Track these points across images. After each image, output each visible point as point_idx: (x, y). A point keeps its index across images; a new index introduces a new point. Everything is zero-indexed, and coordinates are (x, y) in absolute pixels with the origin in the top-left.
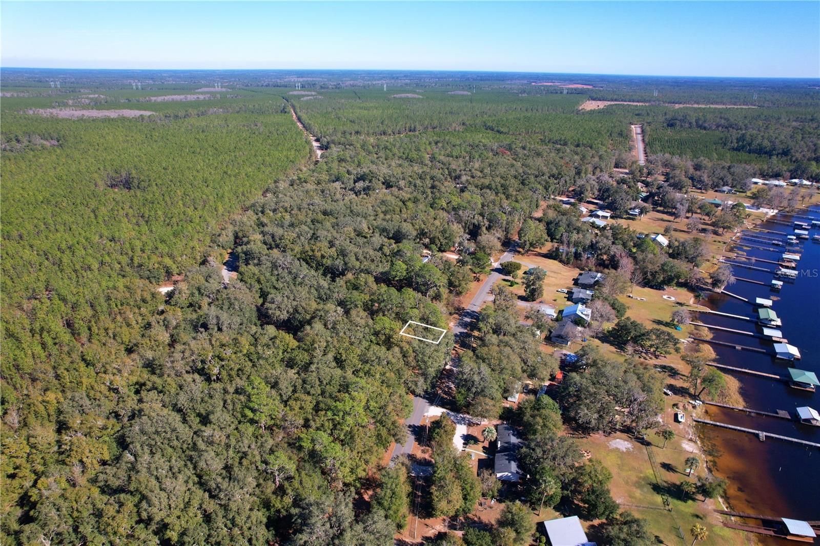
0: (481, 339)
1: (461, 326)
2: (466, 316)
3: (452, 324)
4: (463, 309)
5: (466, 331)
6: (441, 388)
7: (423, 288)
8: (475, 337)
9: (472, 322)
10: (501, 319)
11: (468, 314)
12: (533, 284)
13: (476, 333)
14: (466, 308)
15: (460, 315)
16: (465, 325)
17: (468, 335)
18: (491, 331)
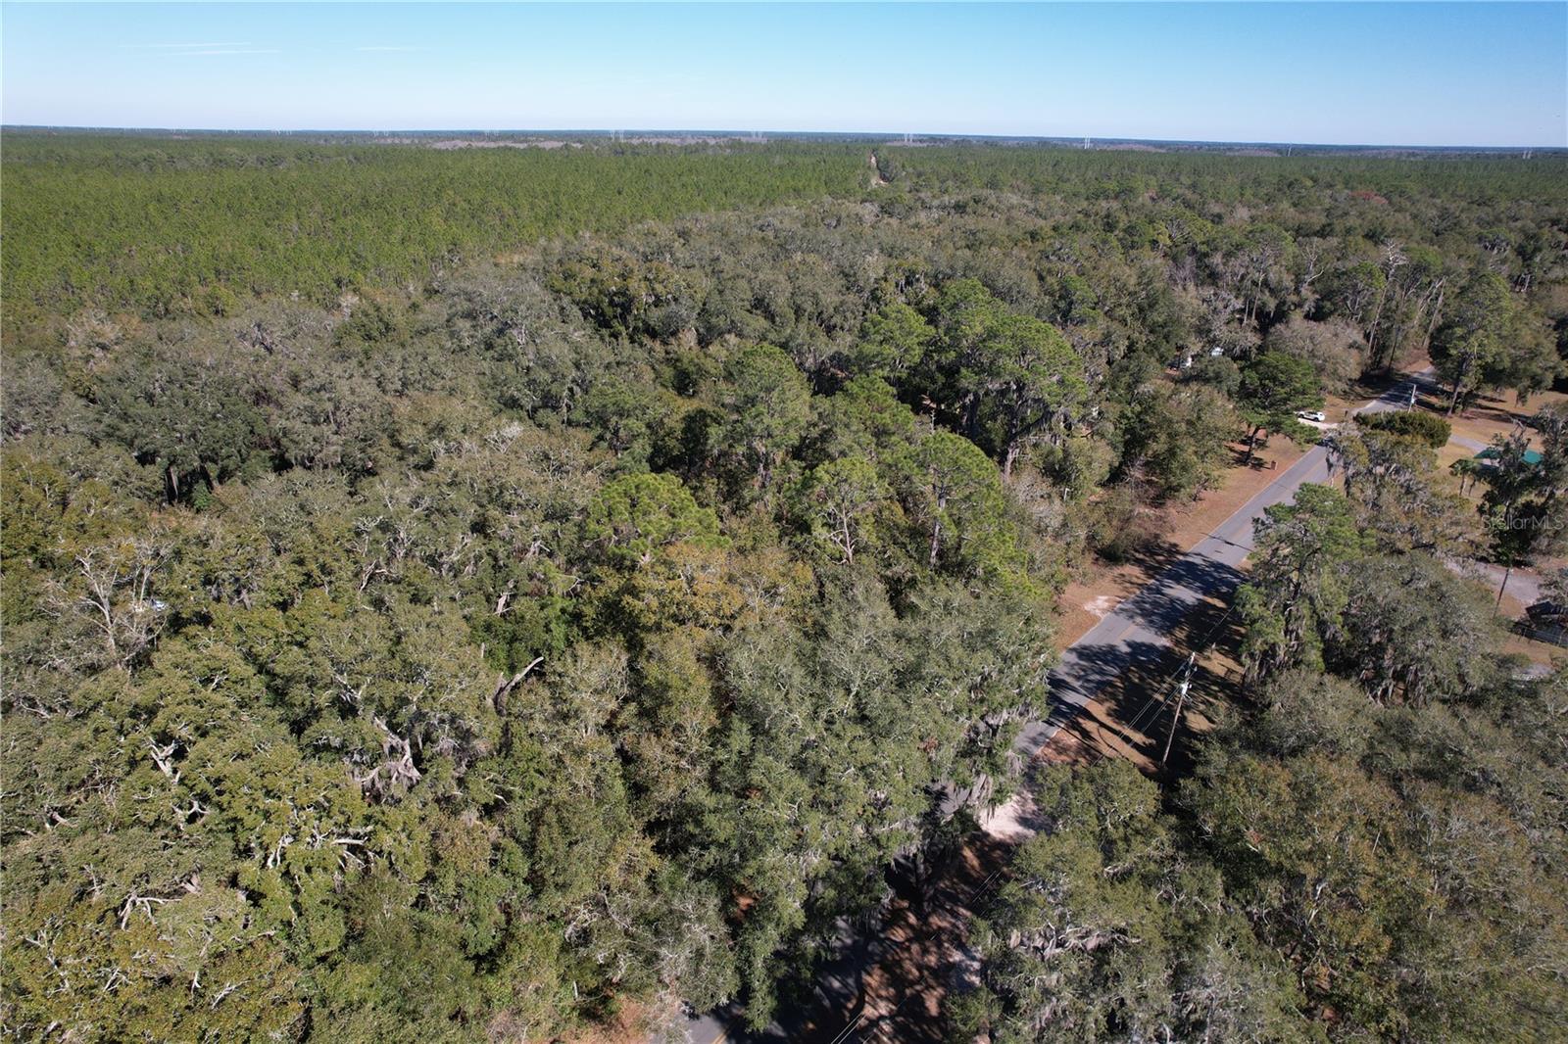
0: (1241, 695)
1: (1145, 614)
2: (1178, 579)
3: (1099, 604)
4: (1173, 550)
5: (1162, 642)
6: (896, 979)
7: (996, 428)
8: (1202, 677)
9: (1203, 605)
10: (1387, 591)
11: (1189, 573)
12: (1534, 482)
13: (1217, 663)
14: (1185, 547)
15: (1151, 571)
16: (1168, 616)
17: (1168, 664)
18: (1314, 656)
